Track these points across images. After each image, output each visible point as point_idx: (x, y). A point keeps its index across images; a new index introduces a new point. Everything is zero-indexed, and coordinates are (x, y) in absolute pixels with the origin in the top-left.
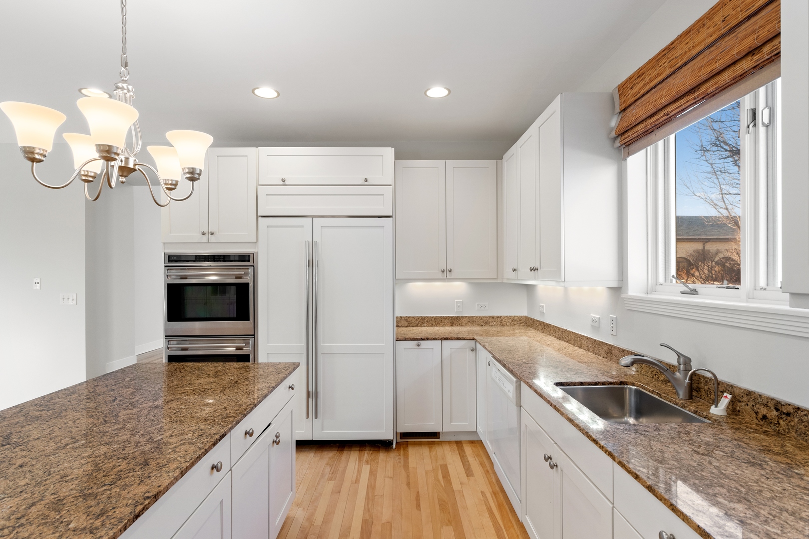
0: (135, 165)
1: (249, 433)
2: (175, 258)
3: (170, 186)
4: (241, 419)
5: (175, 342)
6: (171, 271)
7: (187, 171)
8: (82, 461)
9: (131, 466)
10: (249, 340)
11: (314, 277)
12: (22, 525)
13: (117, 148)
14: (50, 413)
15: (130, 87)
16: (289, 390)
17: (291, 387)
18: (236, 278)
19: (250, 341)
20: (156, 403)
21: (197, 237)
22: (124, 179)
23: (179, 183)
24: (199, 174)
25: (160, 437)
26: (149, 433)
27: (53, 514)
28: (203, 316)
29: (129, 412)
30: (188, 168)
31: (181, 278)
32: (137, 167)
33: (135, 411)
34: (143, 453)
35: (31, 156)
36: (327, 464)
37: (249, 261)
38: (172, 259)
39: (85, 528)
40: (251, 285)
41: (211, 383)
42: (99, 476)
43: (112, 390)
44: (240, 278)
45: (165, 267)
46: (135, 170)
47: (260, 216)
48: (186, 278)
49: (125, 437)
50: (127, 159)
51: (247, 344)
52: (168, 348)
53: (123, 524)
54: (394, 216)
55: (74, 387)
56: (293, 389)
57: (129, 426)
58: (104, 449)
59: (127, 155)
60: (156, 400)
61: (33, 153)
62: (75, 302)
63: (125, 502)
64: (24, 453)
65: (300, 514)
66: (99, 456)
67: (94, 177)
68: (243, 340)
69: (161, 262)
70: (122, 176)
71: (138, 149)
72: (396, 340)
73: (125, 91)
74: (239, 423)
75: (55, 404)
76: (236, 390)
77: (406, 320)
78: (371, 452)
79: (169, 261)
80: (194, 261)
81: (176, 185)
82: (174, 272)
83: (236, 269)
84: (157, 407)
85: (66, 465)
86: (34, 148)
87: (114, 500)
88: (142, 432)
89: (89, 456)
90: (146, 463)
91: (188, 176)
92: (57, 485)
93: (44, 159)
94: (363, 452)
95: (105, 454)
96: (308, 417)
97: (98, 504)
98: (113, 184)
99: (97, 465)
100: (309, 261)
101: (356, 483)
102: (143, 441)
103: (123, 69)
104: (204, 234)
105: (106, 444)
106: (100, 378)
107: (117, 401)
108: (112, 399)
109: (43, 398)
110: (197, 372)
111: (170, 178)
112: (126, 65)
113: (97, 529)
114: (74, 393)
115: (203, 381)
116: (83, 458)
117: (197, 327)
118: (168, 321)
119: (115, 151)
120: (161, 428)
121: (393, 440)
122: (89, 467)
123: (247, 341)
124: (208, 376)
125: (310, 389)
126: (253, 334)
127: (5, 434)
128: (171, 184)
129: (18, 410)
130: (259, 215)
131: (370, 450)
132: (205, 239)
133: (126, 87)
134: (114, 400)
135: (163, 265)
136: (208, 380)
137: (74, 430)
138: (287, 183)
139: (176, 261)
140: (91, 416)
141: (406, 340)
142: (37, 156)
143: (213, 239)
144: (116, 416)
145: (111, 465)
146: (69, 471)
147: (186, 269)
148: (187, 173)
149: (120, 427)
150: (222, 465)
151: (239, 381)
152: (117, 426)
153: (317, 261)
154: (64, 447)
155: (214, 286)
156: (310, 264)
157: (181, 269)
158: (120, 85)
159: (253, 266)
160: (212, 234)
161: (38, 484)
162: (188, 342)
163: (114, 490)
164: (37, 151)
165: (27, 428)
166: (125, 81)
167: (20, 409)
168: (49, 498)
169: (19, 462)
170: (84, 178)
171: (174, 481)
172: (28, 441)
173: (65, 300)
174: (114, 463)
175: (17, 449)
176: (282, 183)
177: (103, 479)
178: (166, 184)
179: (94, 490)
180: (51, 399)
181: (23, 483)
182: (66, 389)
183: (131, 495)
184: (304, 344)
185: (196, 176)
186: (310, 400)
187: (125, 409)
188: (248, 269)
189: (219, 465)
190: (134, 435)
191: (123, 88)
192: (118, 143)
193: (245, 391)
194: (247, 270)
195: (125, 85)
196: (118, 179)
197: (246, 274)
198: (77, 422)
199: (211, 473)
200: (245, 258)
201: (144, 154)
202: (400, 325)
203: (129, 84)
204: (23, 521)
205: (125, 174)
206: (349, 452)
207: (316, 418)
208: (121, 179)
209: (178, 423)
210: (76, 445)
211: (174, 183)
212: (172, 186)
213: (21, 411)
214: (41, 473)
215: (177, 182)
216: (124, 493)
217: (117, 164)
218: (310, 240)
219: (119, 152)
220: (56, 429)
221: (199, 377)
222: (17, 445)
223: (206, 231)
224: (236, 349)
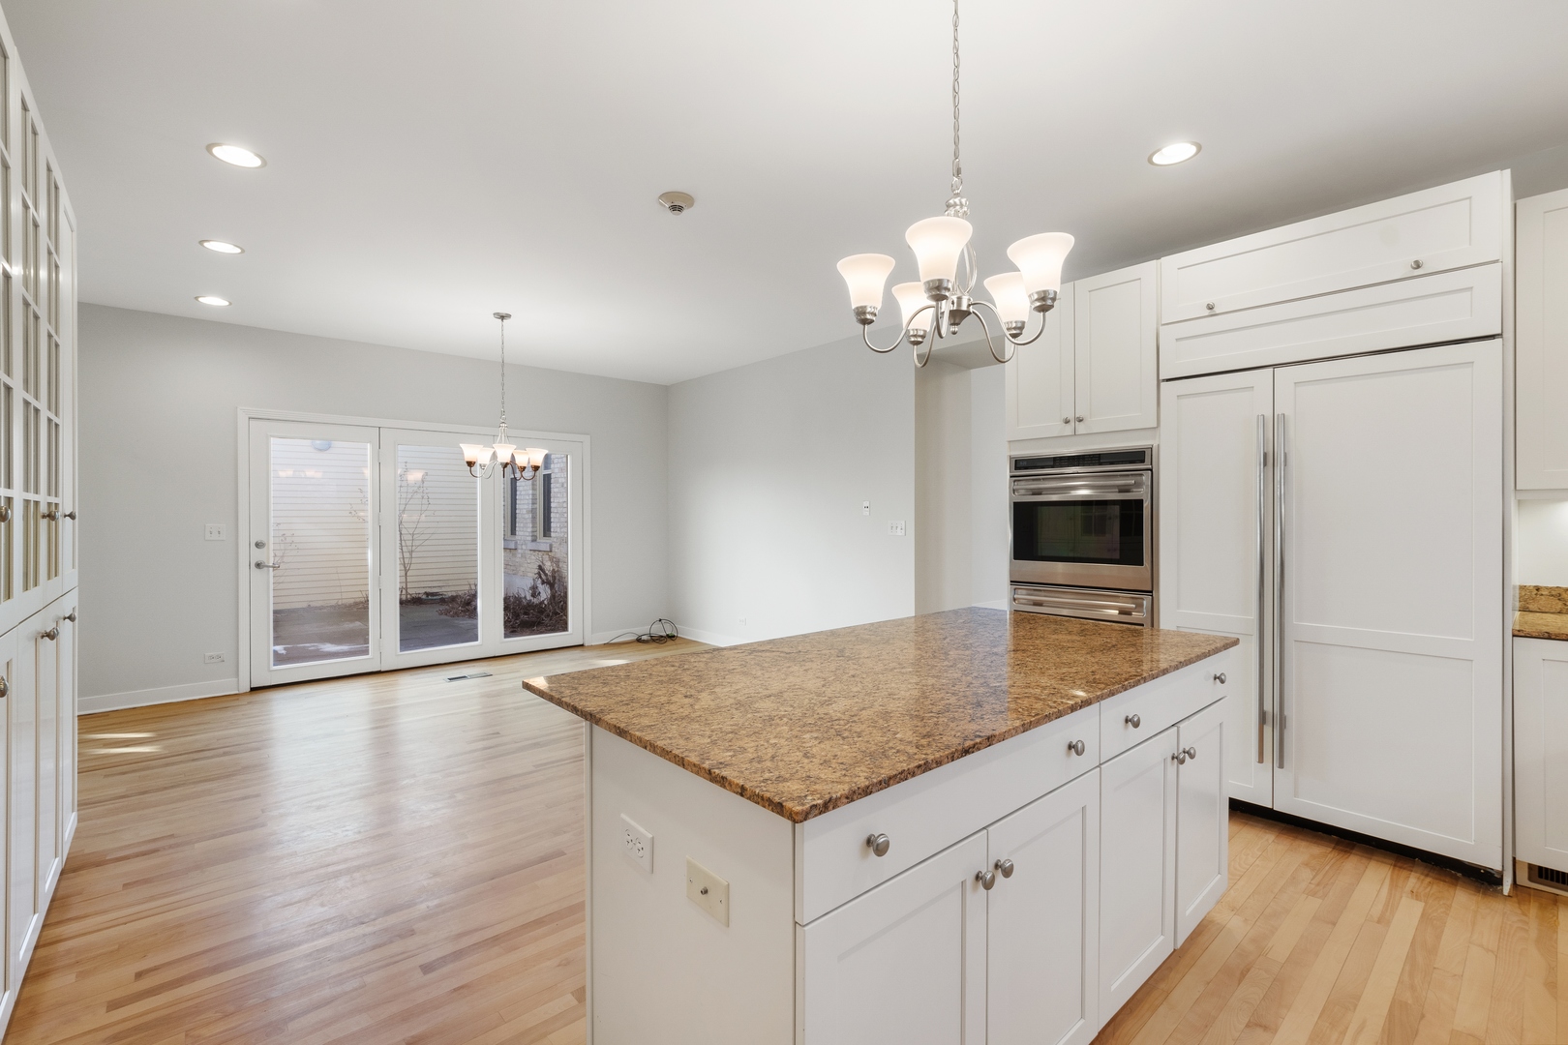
0: (969, 305)
1: (1133, 722)
2: (1025, 463)
3: (1014, 332)
4: (1118, 692)
5: (1024, 592)
6: (1019, 483)
7: (1036, 297)
8: (909, 686)
9: (961, 703)
10: (1143, 599)
11: (1277, 486)
12: (855, 722)
13: (948, 281)
14: (878, 638)
15: (964, 201)
16: (1215, 683)
17: (1218, 678)
18: (1120, 492)
19: (1145, 602)
20: (995, 650)
21: (1057, 428)
22: (956, 329)
23: (1026, 325)
24: (1054, 299)
25: (998, 684)
26: (983, 677)
27: (881, 721)
28: (1065, 554)
29: (960, 652)
30: (1038, 293)
31: (1033, 494)
32: (971, 309)
33: (967, 652)
34: (976, 694)
35: (863, 318)
36: (1307, 865)
37: (1143, 461)
38: (1022, 465)
39: (911, 742)
40: (1146, 504)
41: (1073, 642)
42: (926, 703)
43: (942, 629)
44: (1128, 491)
45: (1011, 477)
46: (969, 313)
47: (1164, 381)
48: (1040, 494)
49: (956, 675)
50: (959, 299)
51: (1139, 606)
52: (1015, 600)
53: (950, 751)
54: (1509, 334)
55: (902, 619)
56: (1222, 682)
57: (960, 666)
58: (931, 681)
59: (959, 294)
60: (995, 646)
61: (865, 313)
62: (903, 531)
63: (953, 733)
64: (856, 667)
65: (1237, 927)
66: (927, 686)
67: (923, 337)
68: (1133, 598)
69: (1006, 471)
70: (954, 324)
71: (973, 283)
72: (1514, 636)
73: (958, 208)
74: (1113, 695)
75: (883, 631)
76: (1112, 655)
77: (1559, 597)
78: (1428, 880)
79: (1016, 468)
80: (1052, 467)
81: (1021, 328)
82: (1024, 485)
83: (1121, 476)
84: (996, 654)
85: (893, 685)
86: (865, 307)
87: (941, 728)
88: (975, 674)
89: (917, 684)
90: (979, 705)
91: (1038, 304)
92: (885, 700)
93: (874, 319)
94: (1404, 873)
95: (933, 685)
96: (1261, 760)
97: (925, 726)
98: (944, 331)
99: (924, 693)
100: (1265, 455)
101: (1379, 922)
102: (976, 683)
103: (955, 179)
104: (1067, 422)
105: (933, 677)
106: (929, 615)
107: (948, 640)
108: (941, 637)
109: (872, 624)
110: (1053, 626)
111: (1014, 320)
112: (959, 172)
113: (922, 746)
114: (902, 625)
115: (1060, 637)
116: (910, 683)
117: (1059, 570)
118: (1015, 559)
119: (945, 285)
120: (1000, 675)
121: (1501, 874)
122: (915, 693)
123: (1140, 601)
124: (1070, 633)
125: (1268, 707)
126: (1150, 589)
127: (840, 648)
128: (1015, 328)
129: (850, 630)
130: (1161, 378)
131: (1427, 875)
132: (1068, 430)
133: (958, 203)
134: (944, 639)
135: (1008, 474)
136: (1069, 637)
137: (901, 658)
138: (1217, 310)
139: (1026, 468)
140: (919, 649)
141: (1549, 638)
142: (868, 317)
143: (1081, 428)
144: (946, 654)
145: (940, 696)
146: (897, 692)
147: (1039, 479)
148: (1036, 300)
149: (950, 664)
150: (1083, 744)
151: (1119, 646)
152: (946, 663)
153: (1285, 454)
154: (892, 670)
155: (1086, 504)
156: (1268, 460)
157: (1033, 480)
158: (951, 201)
159: (1151, 470)
160: (1080, 421)
161: (869, 694)
162: (1043, 593)
163: (941, 719)
164: (869, 310)
165: (858, 647)
166: (957, 195)
167: (852, 630)
168: (877, 708)
169: (852, 672)
170: (913, 339)
171: (1013, 732)
172: (860, 658)
173: (894, 528)
174: (942, 695)
175: (850, 662)
176: (1207, 312)
177: (930, 707)
178: (1008, 329)
179: (921, 713)
180: (880, 627)
181: (855, 689)
182: (893, 621)
183: (959, 728)
184: (1254, 616)
185: (1049, 302)
186: (1268, 729)
187: (956, 649)
188: (1142, 475)
189: (1080, 745)
190: (966, 676)
191: (955, 205)
192: (950, 276)
193: (1128, 659)
194: (1139, 478)
195: (957, 200)
196: (948, 329)
197: (1138, 485)
198: (905, 651)
199: (1068, 755)
200: (1137, 456)
201: (980, 290)
202: (1532, 607)
203: (962, 197)
204: (855, 719)
205: (957, 322)
206: (1364, 861)
207: (1281, 766)
208: (953, 329)
209: (1022, 675)
210: (904, 670)
211: (1019, 325)
212: (1018, 331)
213: (853, 631)
214: (870, 686)
215: (1023, 323)
216: (952, 725)
217: (946, 307)
218: (1269, 414)
219: (950, 286)
220: (884, 653)
221: (1055, 632)
222: (849, 659)
223: (1071, 416)
224: (1120, 613)
